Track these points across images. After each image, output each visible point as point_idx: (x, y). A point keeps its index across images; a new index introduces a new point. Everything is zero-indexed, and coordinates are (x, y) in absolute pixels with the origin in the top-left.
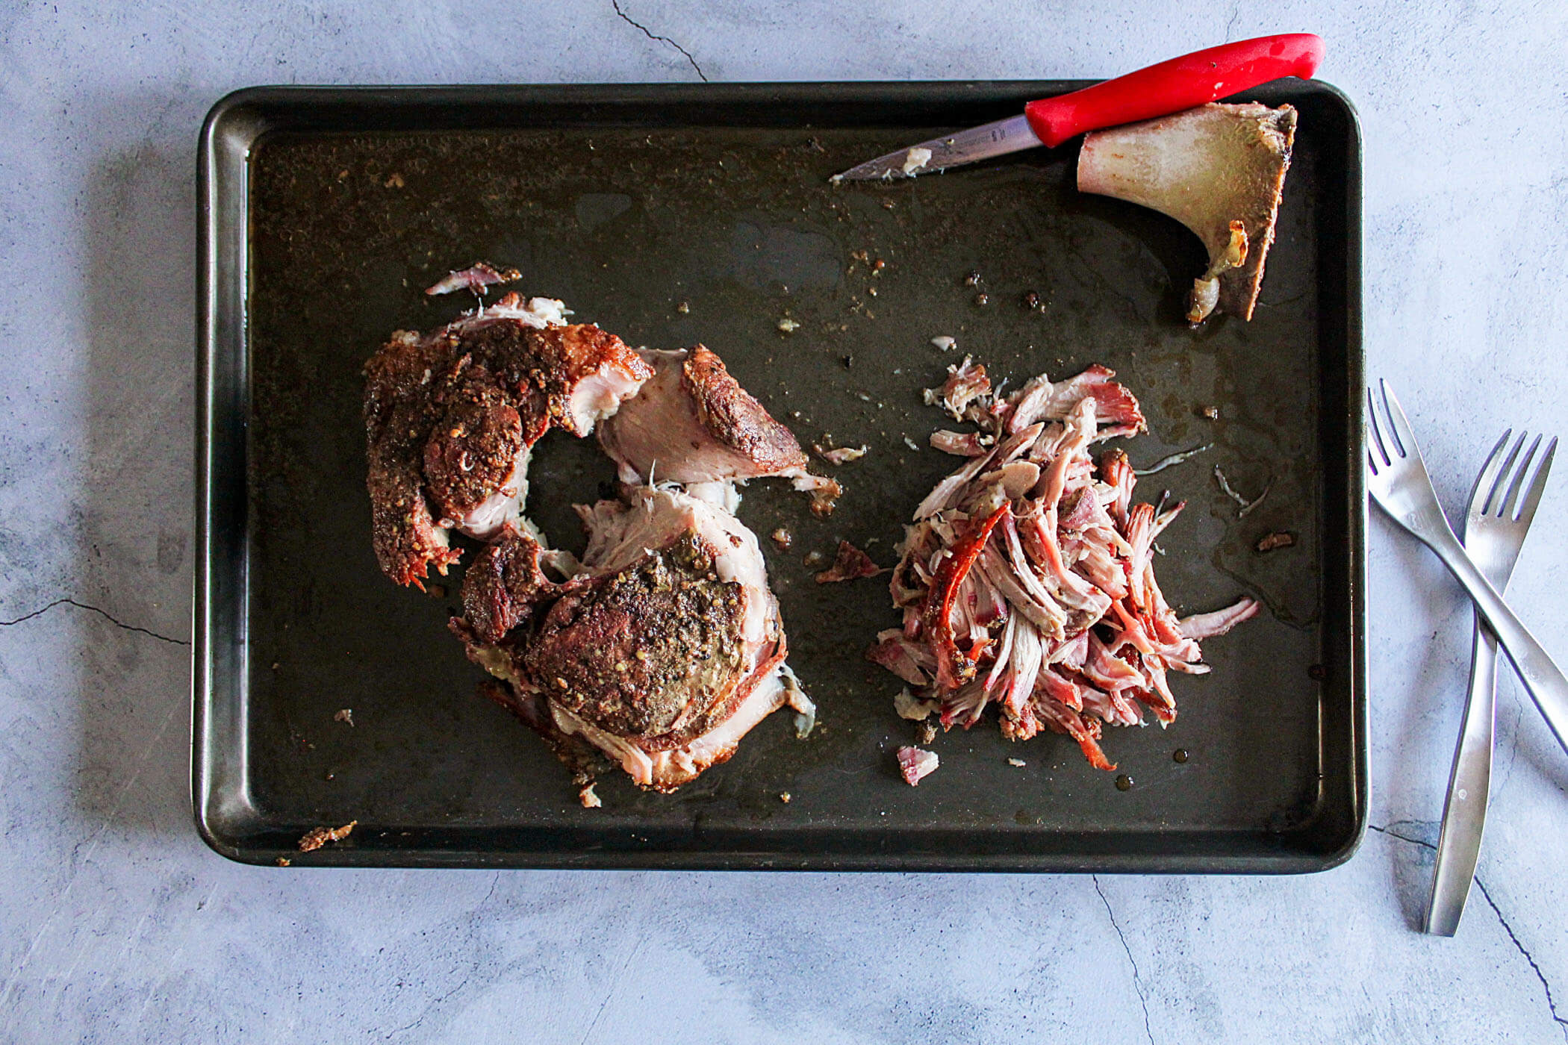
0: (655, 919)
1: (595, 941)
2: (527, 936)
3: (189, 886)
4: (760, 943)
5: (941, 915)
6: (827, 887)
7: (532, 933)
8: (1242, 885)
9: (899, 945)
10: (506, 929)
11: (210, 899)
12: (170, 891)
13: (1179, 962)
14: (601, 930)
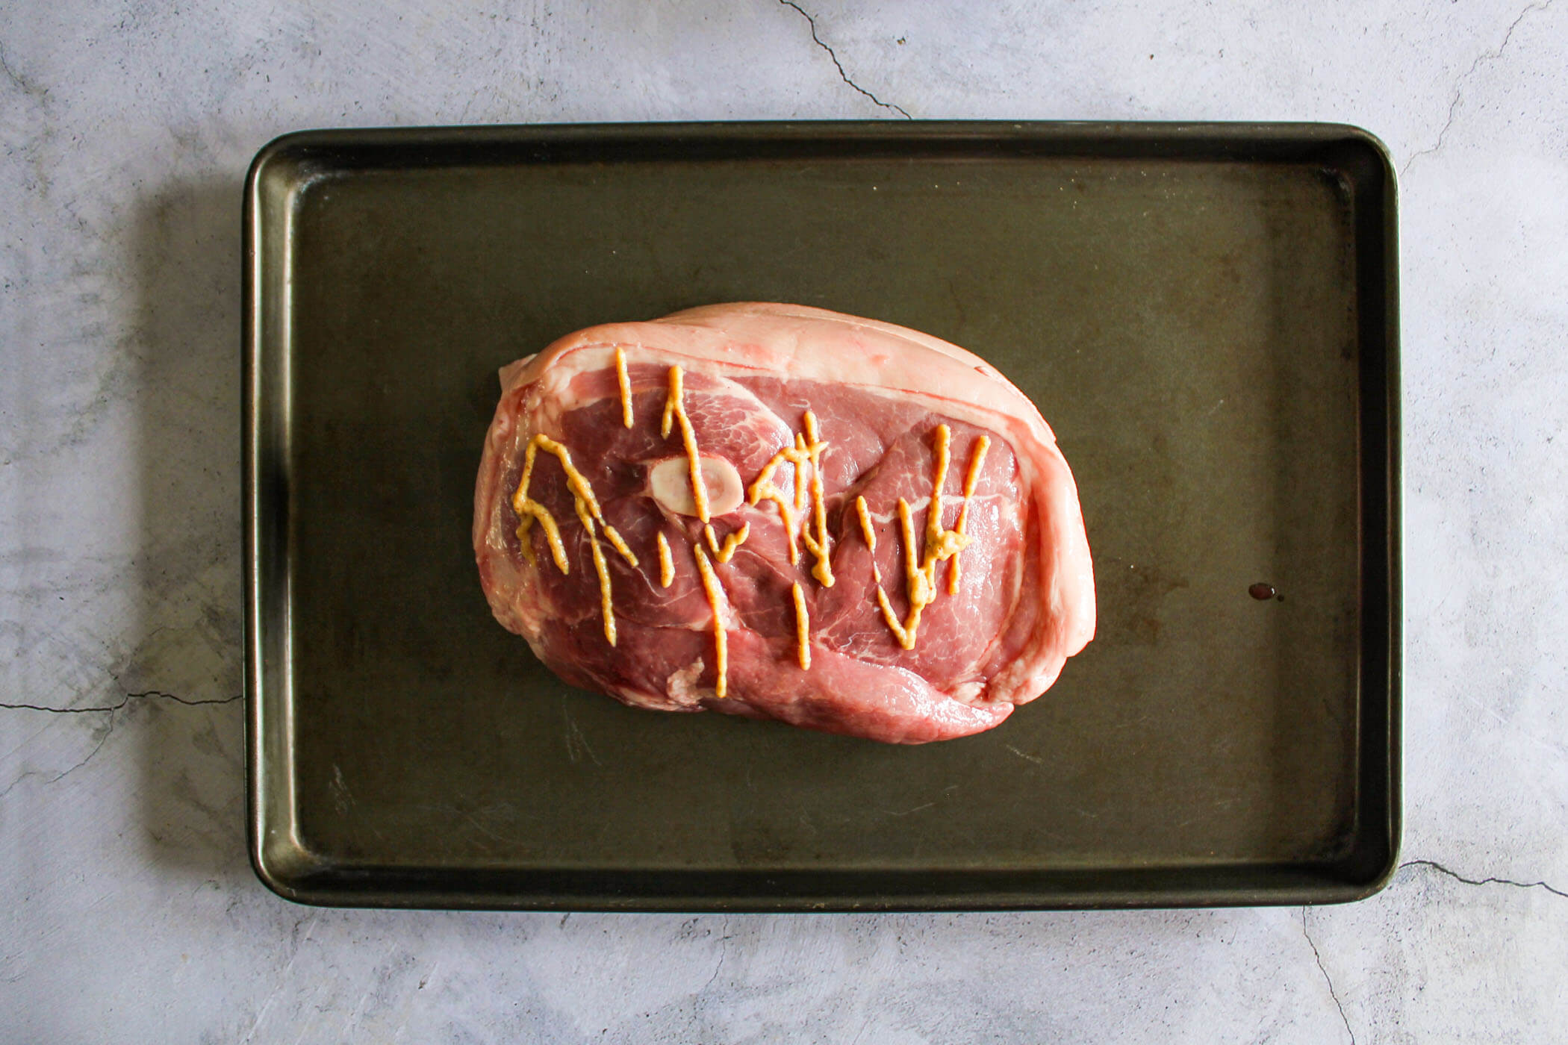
0: (882, 1000)
1: (821, 1022)
2: (752, 1018)
3: (409, 965)
4: (987, 1022)
5: (1167, 992)
6: (1054, 967)
7: (757, 1015)
8: (1456, 956)
9: (1124, 1022)
10: (730, 1011)
11: (430, 979)
12: (390, 971)
13: (1395, 1032)
14: (827, 1012)
